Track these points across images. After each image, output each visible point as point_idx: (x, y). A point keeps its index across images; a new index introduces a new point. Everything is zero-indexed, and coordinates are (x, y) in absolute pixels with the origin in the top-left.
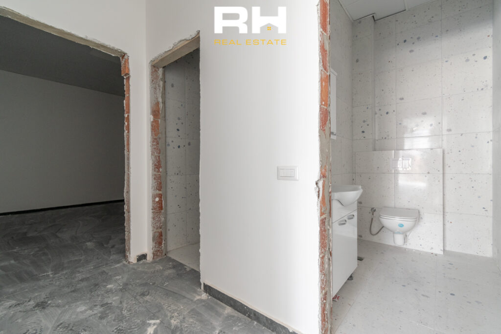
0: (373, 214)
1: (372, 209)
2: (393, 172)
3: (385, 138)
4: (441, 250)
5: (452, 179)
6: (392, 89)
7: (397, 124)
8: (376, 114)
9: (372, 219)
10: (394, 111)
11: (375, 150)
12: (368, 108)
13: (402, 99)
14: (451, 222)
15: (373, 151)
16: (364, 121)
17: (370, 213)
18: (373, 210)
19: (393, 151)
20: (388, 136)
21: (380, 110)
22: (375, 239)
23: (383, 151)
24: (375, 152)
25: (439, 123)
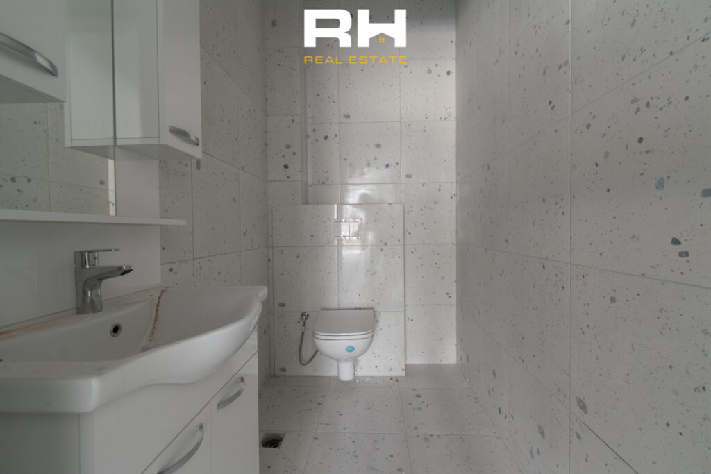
0: (304, 325)
1: (303, 315)
2: (336, 242)
3: (323, 183)
4: (403, 369)
5: (412, 252)
6: (333, 96)
7: (340, 160)
8: (308, 136)
9: (303, 334)
10: (336, 136)
11: (306, 202)
12: (293, 121)
13: (347, 116)
14: (412, 320)
15: (304, 204)
16: (288, 147)
17: (299, 322)
18: (304, 317)
19: (336, 206)
20: (328, 179)
21: (314, 130)
22: (308, 371)
23: (320, 206)
24: (306, 206)
25: (397, 164)
